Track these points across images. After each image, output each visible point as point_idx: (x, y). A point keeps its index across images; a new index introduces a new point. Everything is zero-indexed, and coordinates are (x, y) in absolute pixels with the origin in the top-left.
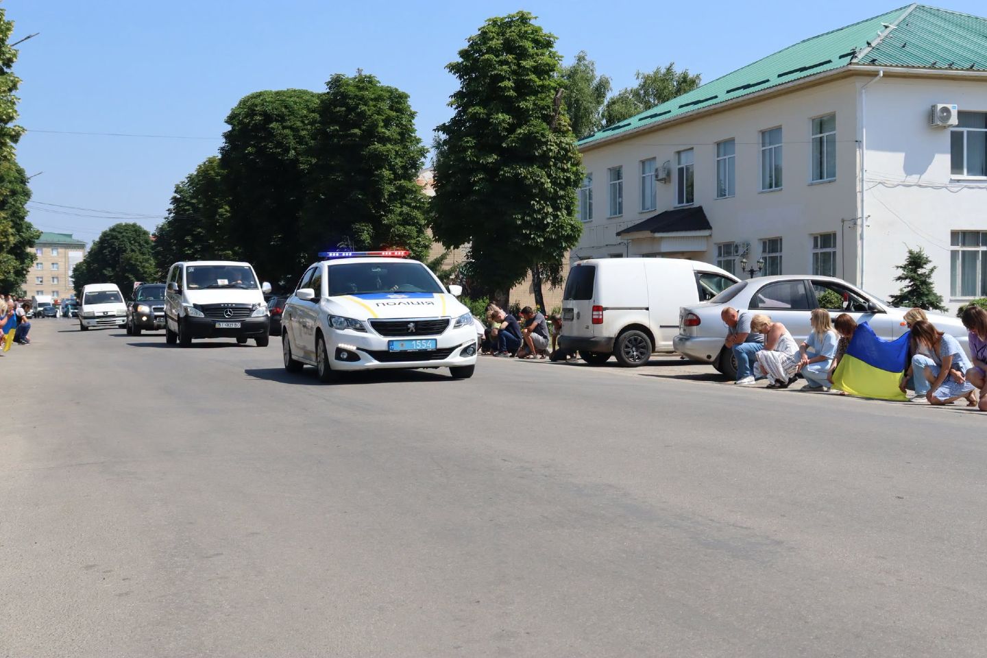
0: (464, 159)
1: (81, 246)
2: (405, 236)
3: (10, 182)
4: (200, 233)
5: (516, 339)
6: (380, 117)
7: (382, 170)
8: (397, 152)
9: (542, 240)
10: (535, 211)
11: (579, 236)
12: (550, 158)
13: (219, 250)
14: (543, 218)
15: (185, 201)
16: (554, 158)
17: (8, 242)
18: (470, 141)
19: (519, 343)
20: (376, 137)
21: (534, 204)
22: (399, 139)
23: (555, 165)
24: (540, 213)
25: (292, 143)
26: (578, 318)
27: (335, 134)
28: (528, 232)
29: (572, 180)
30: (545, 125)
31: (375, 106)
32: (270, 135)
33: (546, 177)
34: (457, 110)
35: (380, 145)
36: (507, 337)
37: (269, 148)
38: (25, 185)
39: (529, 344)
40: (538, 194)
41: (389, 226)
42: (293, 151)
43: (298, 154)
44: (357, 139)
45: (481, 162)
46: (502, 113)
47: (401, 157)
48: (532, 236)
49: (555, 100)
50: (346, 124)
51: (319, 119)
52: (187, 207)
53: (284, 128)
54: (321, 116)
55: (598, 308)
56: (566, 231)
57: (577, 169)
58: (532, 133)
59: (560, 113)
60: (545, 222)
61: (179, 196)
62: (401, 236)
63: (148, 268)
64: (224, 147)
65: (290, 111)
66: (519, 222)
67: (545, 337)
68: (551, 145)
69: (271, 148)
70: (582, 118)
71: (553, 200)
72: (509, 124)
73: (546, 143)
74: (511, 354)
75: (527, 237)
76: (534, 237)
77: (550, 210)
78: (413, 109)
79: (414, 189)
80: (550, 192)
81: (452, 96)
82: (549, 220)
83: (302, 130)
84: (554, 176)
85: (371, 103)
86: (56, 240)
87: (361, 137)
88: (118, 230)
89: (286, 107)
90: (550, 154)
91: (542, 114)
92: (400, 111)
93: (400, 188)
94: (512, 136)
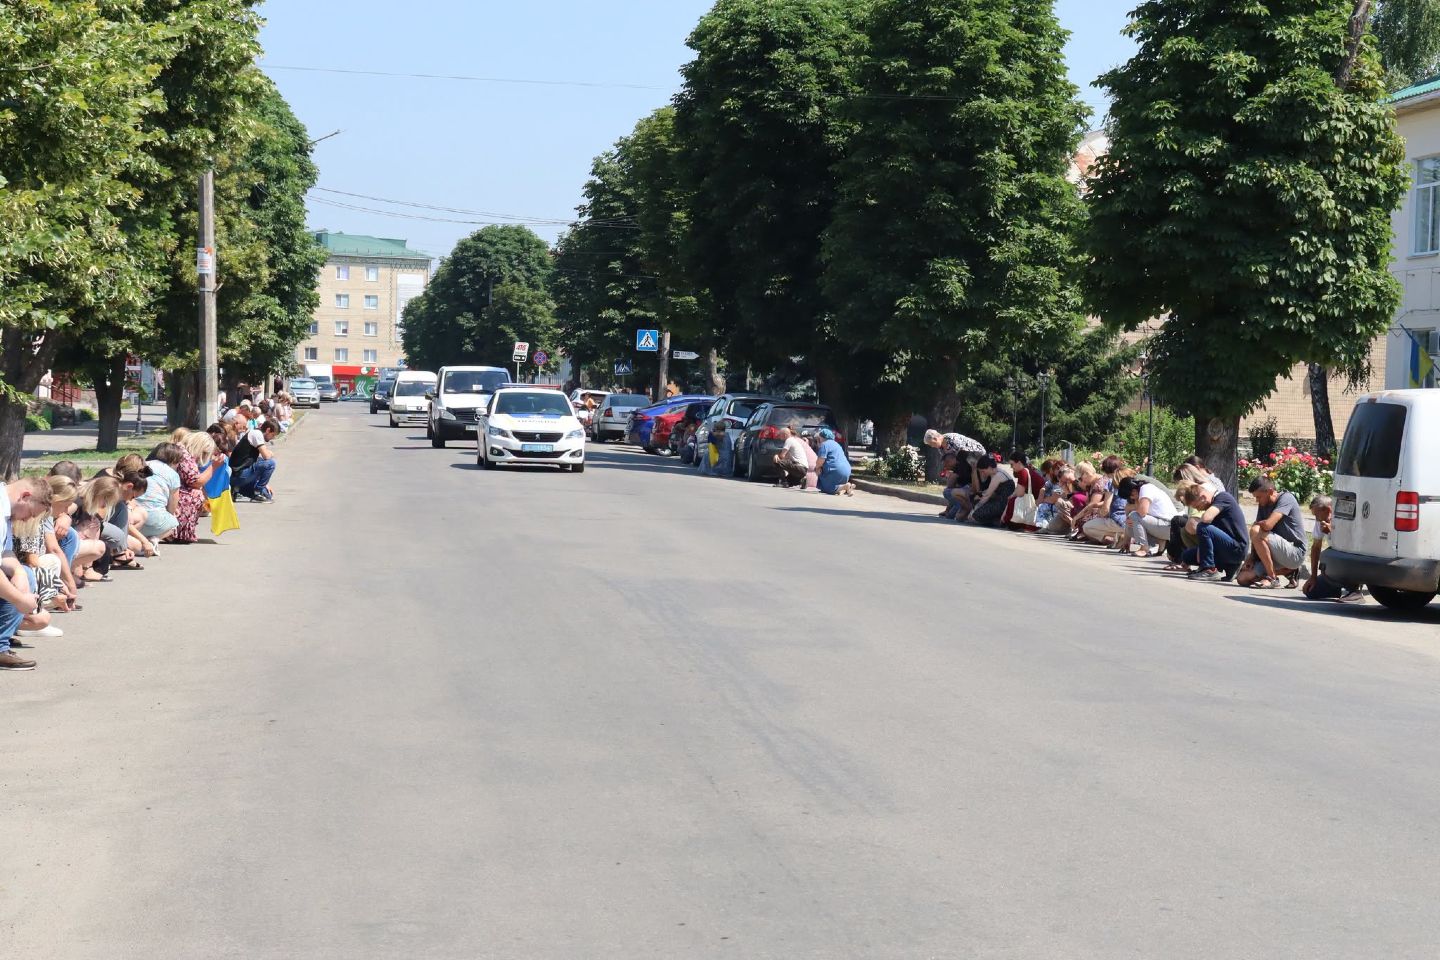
0: (1151, 145)
1: (422, 263)
2: (1034, 287)
3: (274, 153)
4: (638, 255)
5: (1237, 544)
6: (992, 42)
7: (993, 149)
8: (1025, 114)
9: (1313, 318)
10: (1298, 258)
11: (1391, 309)
12: (1335, 147)
13: (671, 294)
14: (1316, 273)
15: (612, 192)
16: (1345, 146)
17: (258, 279)
18: (1165, 109)
19: (1240, 555)
20: (984, 82)
21: (1296, 242)
22: (1029, 88)
23: (1346, 160)
24: (1308, 262)
25: (813, 89)
26: (1365, 516)
27: (900, 75)
28: (1282, 301)
29: (1381, 193)
30: (1326, 77)
31: (982, 19)
32: (772, 73)
33: (1325, 188)
34: (1141, 44)
35: (990, 100)
36: (1216, 539)
37: (767, 100)
38: (306, 155)
39: (1263, 560)
40: (1307, 222)
41: (1004, 267)
42: (816, 108)
43: (825, 113)
44: (944, 88)
45: (1187, 152)
46: (1236, 50)
47: (1034, 124)
48: (1291, 310)
49: (1350, 23)
50: (922, 56)
51: (867, 45)
52: (616, 204)
53: (800, 59)
54: (872, 40)
55: (1408, 497)
56: (1364, 300)
57: (1393, 170)
58: (1299, 93)
59: (1361, 49)
60: (1320, 281)
61: (599, 181)
62: (1028, 287)
63: (542, 314)
64: (682, 94)
65: (812, 27)
66: (1264, 280)
67: (1298, 544)
68: (1338, 119)
69: (773, 102)
70: (1426, 32)
71: (1341, 236)
72: (1250, 73)
73: (1327, 115)
74: (1223, 574)
75: (1279, 311)
76: (1294, 313)
77: (1332, 256)
78: (1062, 25)
79: (1058, 190)
80: (1333, 219)
81: (1132, 14)
82: (1328, 277)
83: (837, 64)
84: (1342, 184)
85: (976, 13)
86: (374, 250)
87: (952, 83)
88: (489, 238)
89: (805, 18)
90: (1337, 138)
91: (1321, 53)
92: (1035, 30)
93: (1028, 187)
94: (1256, 99)
